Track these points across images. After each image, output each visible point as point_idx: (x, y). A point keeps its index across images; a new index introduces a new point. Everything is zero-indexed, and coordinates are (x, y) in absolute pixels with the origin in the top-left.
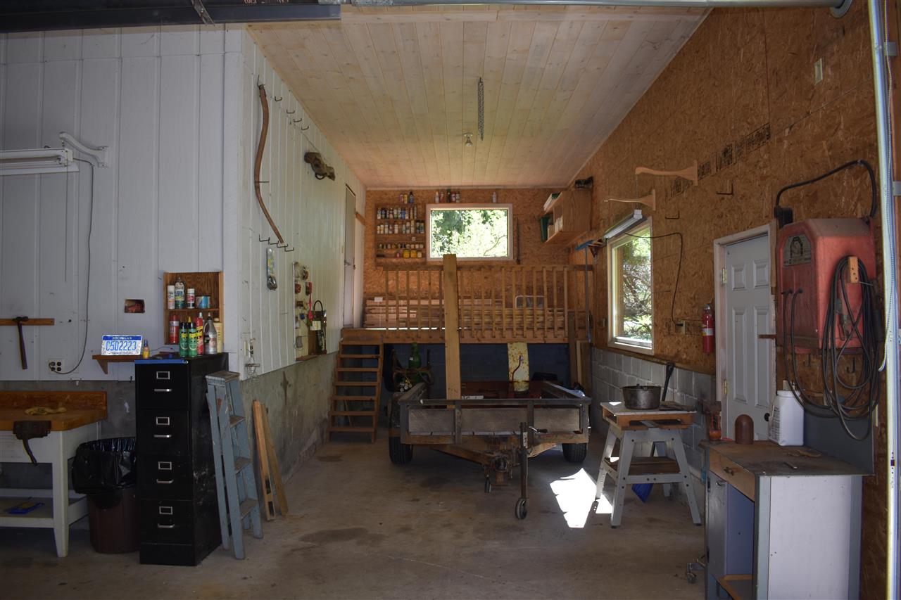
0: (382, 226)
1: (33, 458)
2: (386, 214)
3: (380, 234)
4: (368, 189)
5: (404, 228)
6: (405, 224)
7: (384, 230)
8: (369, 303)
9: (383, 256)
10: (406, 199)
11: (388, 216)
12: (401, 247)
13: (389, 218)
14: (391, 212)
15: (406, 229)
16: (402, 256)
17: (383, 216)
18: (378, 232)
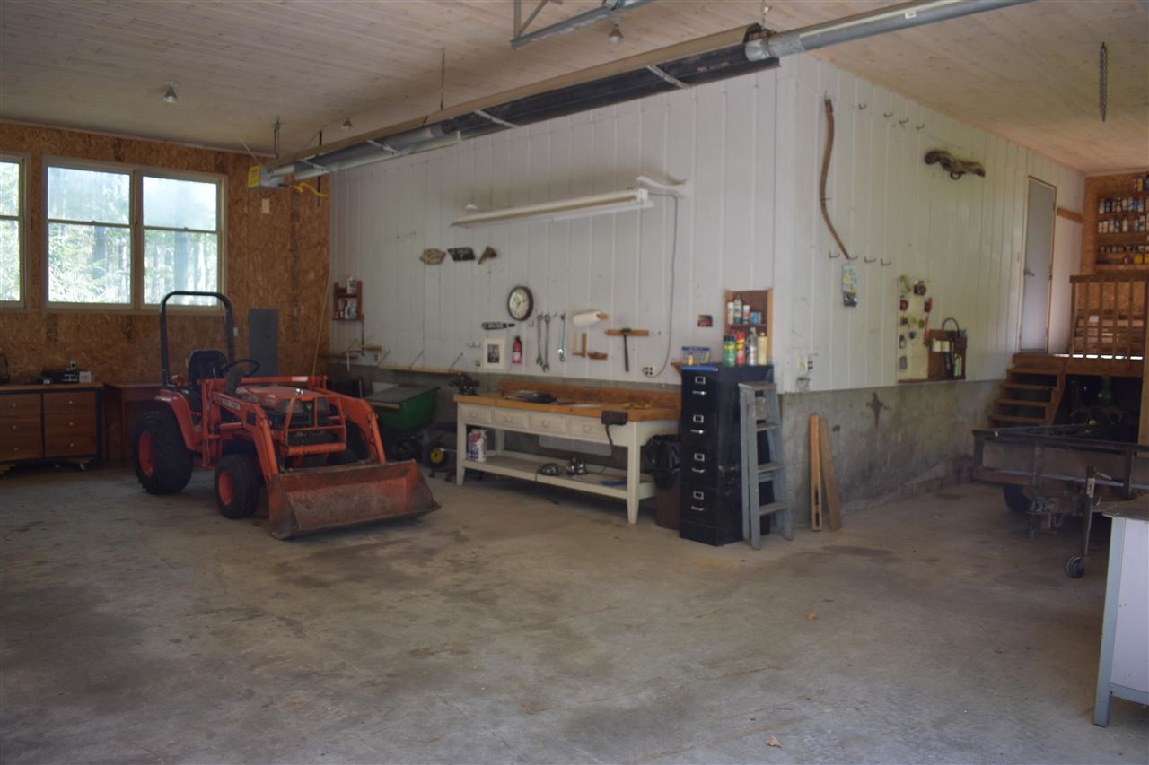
0: (1106, 223)
1: (611, 441)
2: (1111, 208)
3: (1102, 233)
4: (1088, 176)
5: (1136, 224)
6: (1139, 219)
7: (1108, 228)
8: (1081, 323)
9: (1106, 262)
10: (1141, 185)
11: (1113, 210)
12: (1131, 250)
13: (1115, 212)
14: (1119, 203)
15: (1140, 225)
16: (1131, 262)
17: (1108, 209)
18: (1100, 231)
